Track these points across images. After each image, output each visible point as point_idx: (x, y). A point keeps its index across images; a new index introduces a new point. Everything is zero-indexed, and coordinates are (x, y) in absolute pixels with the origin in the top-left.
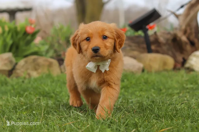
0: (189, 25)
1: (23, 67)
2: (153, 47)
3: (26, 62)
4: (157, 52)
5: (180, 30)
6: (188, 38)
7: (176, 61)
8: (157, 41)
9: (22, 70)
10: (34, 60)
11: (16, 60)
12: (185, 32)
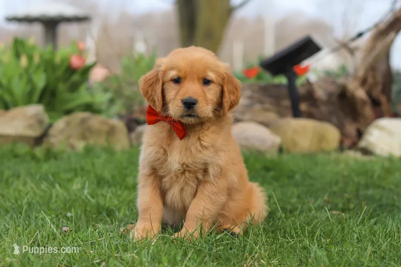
0: (372, 68)
1: (61, 132)
2: (303, 107)
3: (68, 124)
4: (310, 116)
5: (355, 77)
6: (369, 94)
7: (344, 134)
8: (310, 96)
9: (60, 138)
10: (83, 121)
11: (51, 118)
12: (364, 82)
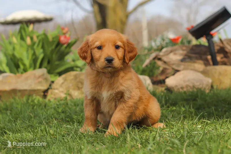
2: (219, 58)
3: (65, 80)
9: (61, 89)
